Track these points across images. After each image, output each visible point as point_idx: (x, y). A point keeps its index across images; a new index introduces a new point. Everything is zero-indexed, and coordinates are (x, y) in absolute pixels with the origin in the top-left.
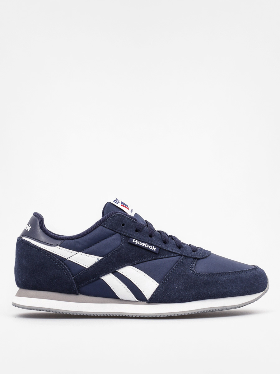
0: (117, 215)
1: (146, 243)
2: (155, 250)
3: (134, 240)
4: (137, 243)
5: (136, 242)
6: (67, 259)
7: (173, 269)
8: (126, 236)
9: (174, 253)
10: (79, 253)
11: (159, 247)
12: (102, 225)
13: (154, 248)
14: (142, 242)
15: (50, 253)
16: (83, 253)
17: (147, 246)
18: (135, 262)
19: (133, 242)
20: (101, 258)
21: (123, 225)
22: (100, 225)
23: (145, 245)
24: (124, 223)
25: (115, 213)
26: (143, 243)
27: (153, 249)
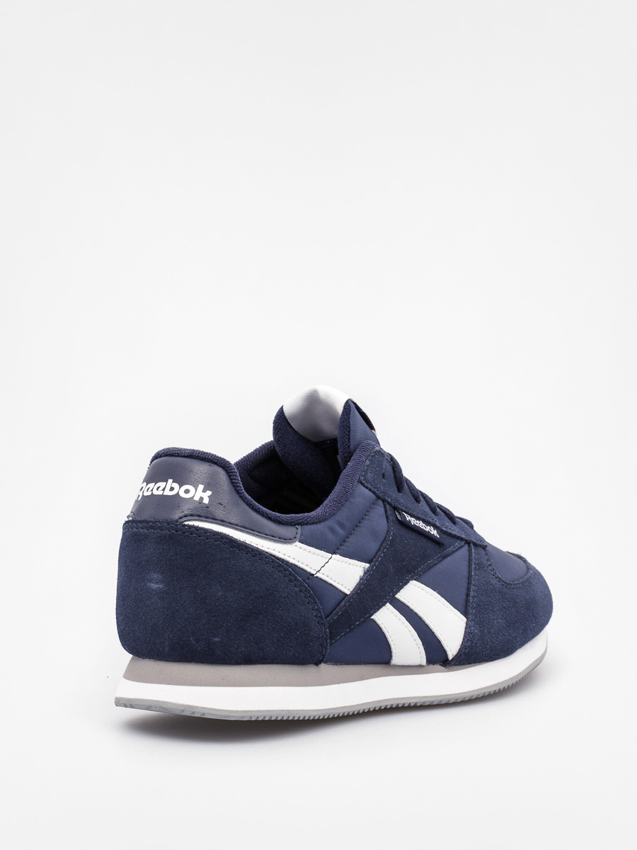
0: (375, 452)
2: (438, 536)
3: (404, 514)
5: (409, 519)
6: (313, 575)
8: (391, 505)
10: (334, 556)
13: (434, 532)
15: (283, 560)
16: (340, 555)
17: (425, 527)
18: (418, 571)
20: (367, 566)
21: (384, 475)
22: (358, 481)
23: (422, 526)
24: (384, 471)
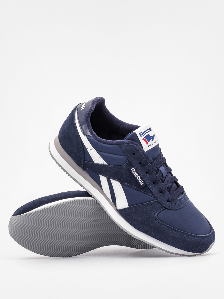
0: (133, 146)
1: (140, 176)
2: (141, 184)
3: (133, 168)
4: (133, 173)
5: (133, 171)
6: (86, 148)
7: (144, 205)
8: (130, 162)
9: (153, 194)
10: (95, 151)
11: (146, 184)
12: (119, 146)
13: (142, 183)
14: (138, 173)
16: (97, 152)
17: (138, 178)
18: (123, 182)
19: (131, 170)
20: (106, 164)
21: (134, 154)
22: (118, 145)
23: (137, 177)
24: (135, 153)
25: (132, 144)
26: (137, 175)
27: (140, 183)
